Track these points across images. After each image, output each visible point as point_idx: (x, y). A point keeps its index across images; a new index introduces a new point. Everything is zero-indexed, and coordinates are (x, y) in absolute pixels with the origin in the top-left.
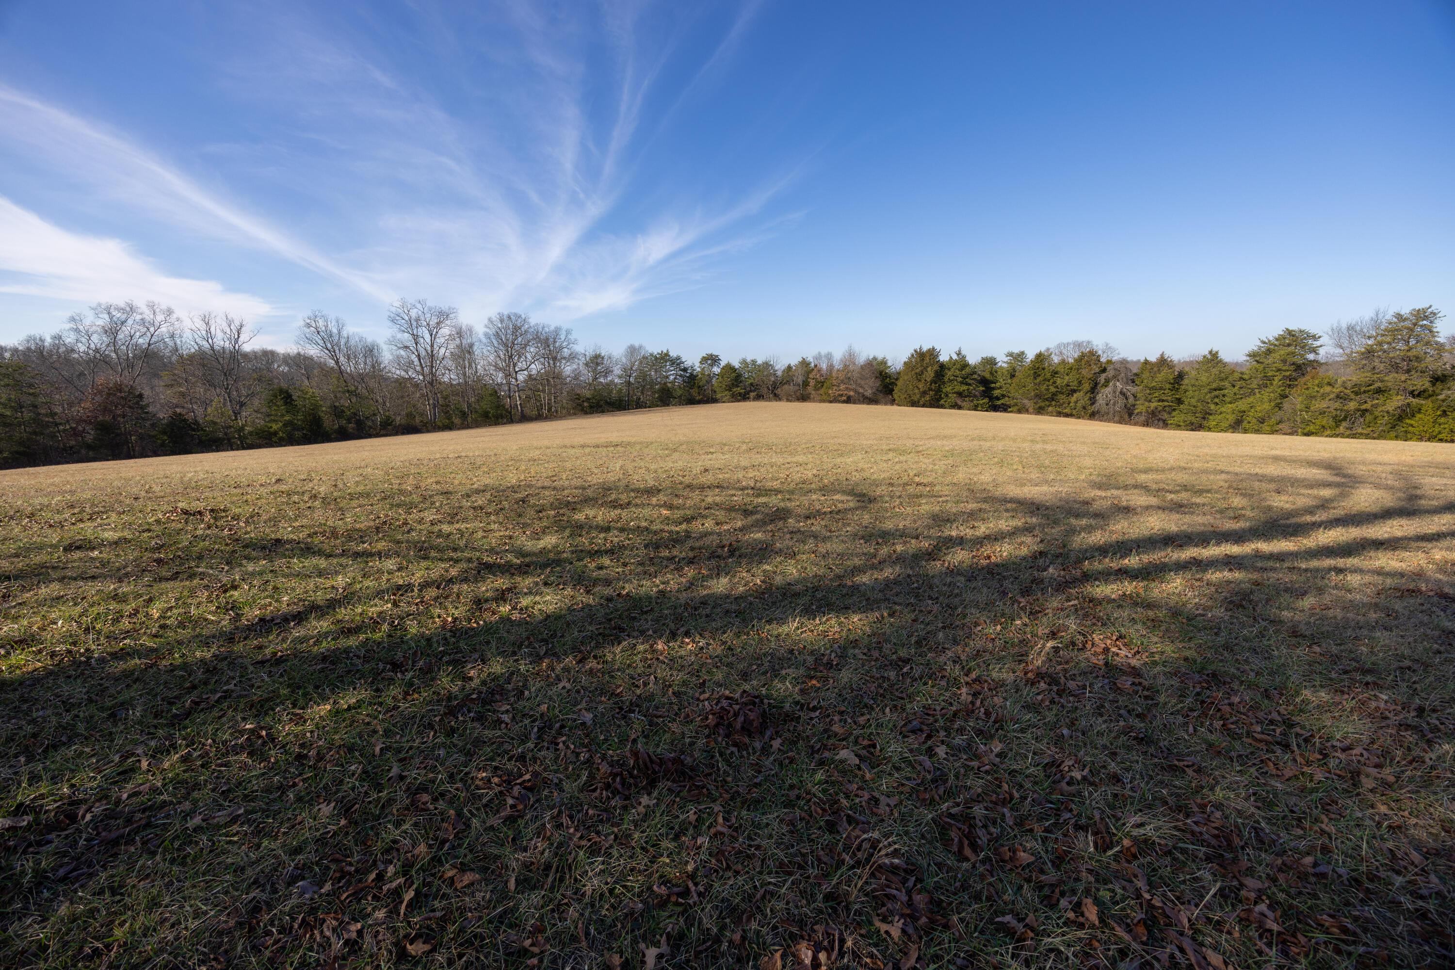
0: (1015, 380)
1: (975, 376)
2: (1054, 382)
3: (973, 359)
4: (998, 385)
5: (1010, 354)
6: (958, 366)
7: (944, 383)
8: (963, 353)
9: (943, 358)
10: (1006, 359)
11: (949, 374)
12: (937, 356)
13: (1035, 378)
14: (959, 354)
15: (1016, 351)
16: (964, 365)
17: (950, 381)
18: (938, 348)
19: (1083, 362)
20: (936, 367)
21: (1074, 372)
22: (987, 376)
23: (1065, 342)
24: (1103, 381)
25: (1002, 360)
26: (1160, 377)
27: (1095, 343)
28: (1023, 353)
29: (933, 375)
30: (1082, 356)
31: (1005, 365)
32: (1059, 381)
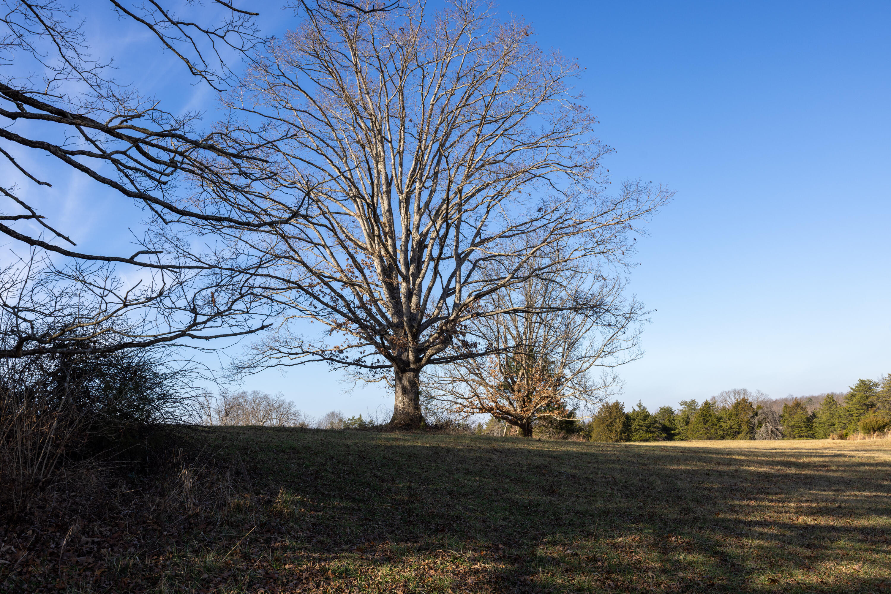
0: (690, 426)
1: (658, 425)
2: (721, 427)
3: (653, 410)
4: (677, 431)
5: (684, 403)
6: (641, 417)
7: (632, 432)
8: (644, 405)
9: (628, 410)
10: (681, 408)
11: (635, 425)
12: (621, 408)
13: (705, 424)
14: (640, 406)
15: (688, 400)
16: (647, 416)
17: (637, 430)
18: (621, 401)
19: (739, 408)
20: (623, 419)
21: (734, 417)
22: (667, 424)
23: (727, 390)
24: (757, 423)
25: (677, 408)
26: (796, 417)
27: (749, 390)
28: (694, 402)
29: (621, 426)
30: (738, 404)
31: (680, 413)
32: (724, 425)
